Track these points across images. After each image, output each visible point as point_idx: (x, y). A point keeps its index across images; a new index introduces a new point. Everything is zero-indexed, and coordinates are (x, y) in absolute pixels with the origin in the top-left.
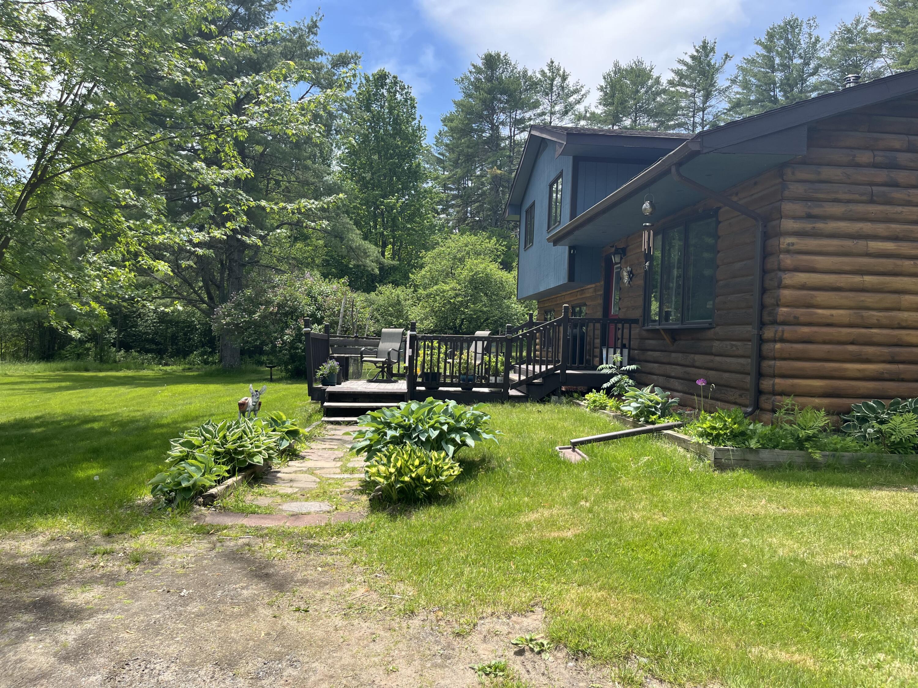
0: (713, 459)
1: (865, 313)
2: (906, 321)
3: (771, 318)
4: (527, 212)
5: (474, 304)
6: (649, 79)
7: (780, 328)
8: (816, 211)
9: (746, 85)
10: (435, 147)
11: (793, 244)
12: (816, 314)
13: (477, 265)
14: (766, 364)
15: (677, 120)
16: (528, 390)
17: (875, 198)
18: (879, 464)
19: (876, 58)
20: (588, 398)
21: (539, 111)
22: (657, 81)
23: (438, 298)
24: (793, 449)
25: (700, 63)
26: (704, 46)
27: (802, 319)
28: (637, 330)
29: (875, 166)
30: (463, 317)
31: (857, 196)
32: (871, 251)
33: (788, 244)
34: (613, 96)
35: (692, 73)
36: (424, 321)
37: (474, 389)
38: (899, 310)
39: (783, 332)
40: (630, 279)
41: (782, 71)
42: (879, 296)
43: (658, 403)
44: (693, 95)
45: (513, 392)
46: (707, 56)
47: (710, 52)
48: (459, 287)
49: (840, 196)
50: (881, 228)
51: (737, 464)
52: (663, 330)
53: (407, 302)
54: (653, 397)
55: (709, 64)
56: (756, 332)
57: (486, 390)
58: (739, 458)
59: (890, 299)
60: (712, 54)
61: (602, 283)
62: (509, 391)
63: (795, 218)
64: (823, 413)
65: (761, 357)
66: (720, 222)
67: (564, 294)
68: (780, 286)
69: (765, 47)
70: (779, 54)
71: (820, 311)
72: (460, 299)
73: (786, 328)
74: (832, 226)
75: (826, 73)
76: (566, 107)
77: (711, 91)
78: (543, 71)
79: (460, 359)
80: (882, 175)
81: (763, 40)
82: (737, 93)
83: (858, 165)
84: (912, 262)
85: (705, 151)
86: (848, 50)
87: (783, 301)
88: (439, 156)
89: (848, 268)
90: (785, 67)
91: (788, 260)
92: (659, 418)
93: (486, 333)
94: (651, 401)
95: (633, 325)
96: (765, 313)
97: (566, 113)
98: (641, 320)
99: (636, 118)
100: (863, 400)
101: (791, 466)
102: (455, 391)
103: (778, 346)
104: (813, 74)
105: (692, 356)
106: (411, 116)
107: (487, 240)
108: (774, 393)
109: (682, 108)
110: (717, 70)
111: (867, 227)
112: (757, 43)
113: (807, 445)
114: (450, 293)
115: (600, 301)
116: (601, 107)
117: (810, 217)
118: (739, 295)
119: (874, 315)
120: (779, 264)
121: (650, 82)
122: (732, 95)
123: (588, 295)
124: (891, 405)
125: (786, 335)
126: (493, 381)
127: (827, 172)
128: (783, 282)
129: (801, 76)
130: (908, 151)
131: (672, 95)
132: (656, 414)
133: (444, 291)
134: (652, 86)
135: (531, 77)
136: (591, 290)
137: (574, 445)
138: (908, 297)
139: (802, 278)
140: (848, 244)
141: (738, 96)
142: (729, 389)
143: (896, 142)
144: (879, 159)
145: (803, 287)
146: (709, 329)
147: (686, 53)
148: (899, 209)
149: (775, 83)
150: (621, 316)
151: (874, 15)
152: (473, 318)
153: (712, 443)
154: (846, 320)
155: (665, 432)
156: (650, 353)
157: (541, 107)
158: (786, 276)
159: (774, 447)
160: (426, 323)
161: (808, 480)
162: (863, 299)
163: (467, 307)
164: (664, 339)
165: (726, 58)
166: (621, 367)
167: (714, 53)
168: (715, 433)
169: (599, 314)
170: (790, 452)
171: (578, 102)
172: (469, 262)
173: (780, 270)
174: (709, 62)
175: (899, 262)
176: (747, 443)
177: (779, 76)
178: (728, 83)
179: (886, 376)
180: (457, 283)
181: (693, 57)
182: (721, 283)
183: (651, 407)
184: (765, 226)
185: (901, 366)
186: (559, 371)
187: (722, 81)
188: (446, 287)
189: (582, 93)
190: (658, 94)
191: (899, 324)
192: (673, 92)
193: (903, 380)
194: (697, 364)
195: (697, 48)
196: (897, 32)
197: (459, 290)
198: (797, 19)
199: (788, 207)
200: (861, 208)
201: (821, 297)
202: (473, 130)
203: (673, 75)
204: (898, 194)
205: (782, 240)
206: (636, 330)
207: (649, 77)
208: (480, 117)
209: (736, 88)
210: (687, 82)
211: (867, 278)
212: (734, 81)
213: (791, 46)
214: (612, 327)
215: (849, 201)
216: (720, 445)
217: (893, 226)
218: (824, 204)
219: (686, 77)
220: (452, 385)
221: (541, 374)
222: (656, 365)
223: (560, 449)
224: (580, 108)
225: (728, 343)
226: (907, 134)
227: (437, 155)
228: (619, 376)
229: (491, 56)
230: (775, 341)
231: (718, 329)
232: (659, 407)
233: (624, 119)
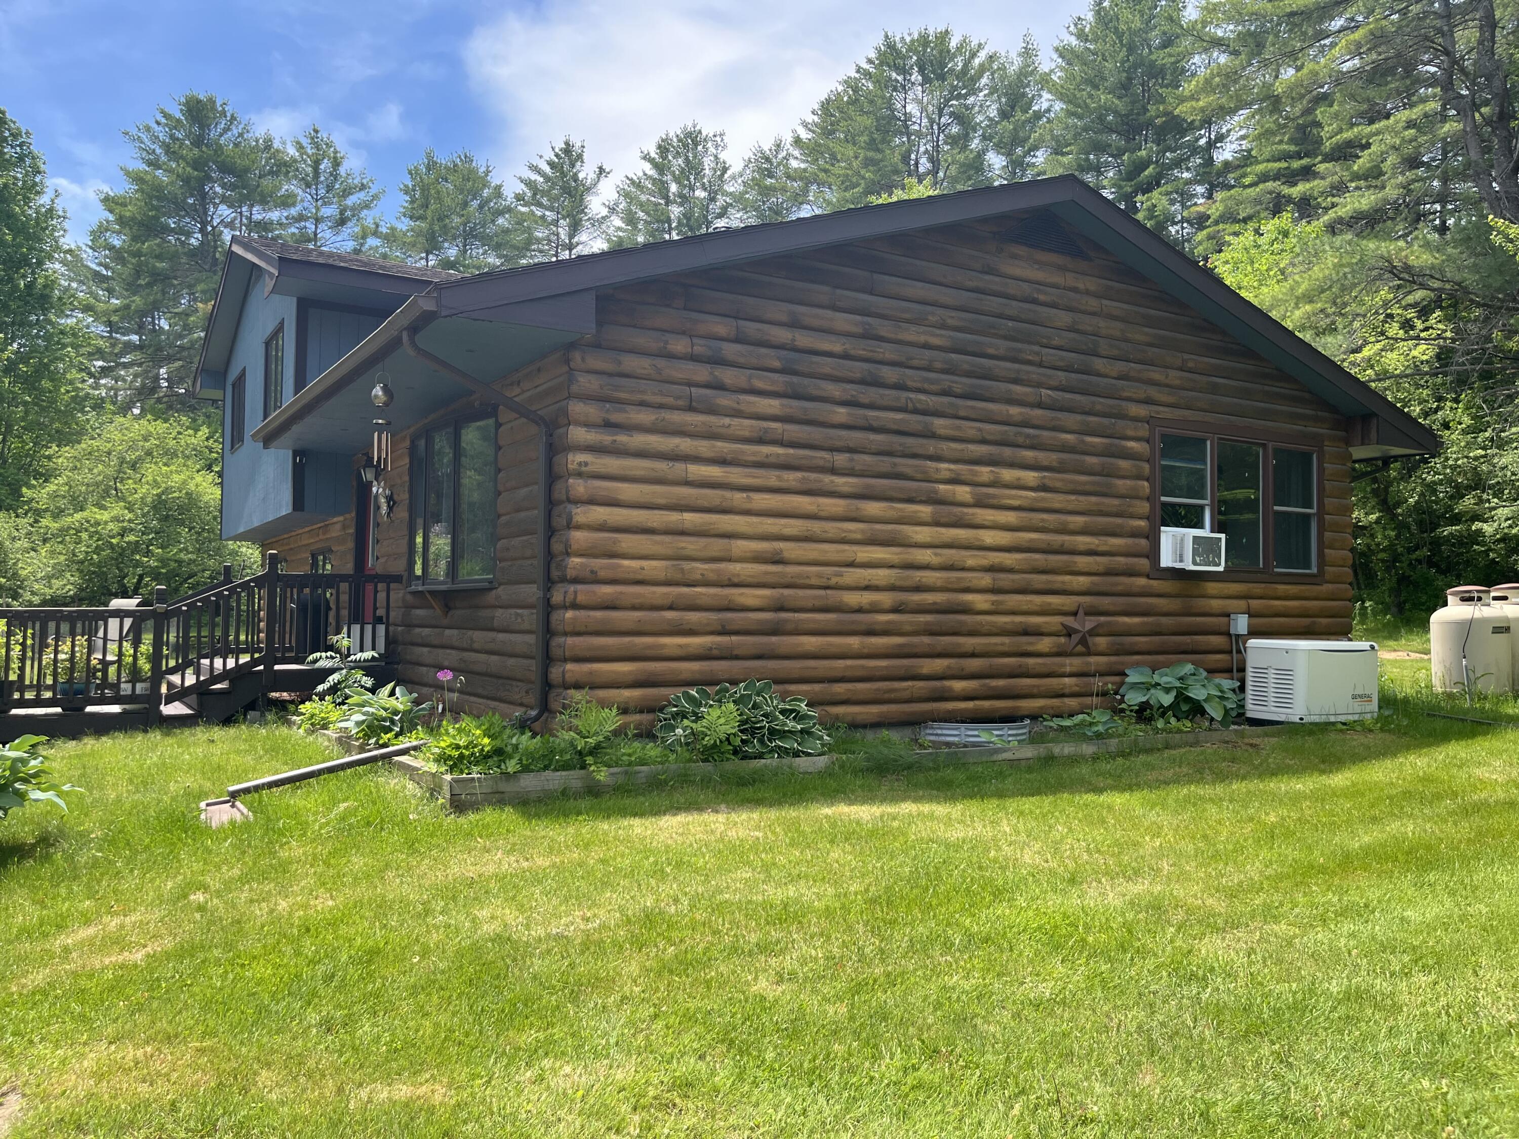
0: (448, 796)
1: (687, 565)
2: (738, 575)
3: (559, 573)
4: (234, 385)
5: (162, 547)
6: (484, 186)
7: (572, 588)
8: (616, 417)
9: (631, 219)
10: (90, 251)
11: (586, 464)
12: (620, 566)
13: (167, 476)
14: (558, 641)
15: (532, 257)
16: (201, 704)
17: (694, 404)
18: (684, 779)
19: (801, 203)
20: (303, 711)
21: (294, 211)
22: (498, 192)
23: (84, 535)
24: (573, 768)
25: (563, 174)
26: (568, 149)
27: (602, 574)
28: (401, 594)
29: (694, 358)
30: (139, 571)
31: (672, 399)
32: (691, 477)
33: (580, 464)
34: (426, 206)
35: (552, 188)
36: (53, 581)
37: (89, 709)
38: (730, 560)
39: (575, 592)
40: (390, 508)
41: (681, 204)
42: (703, 541)
43: (396, 712)
44: (556, 223)
45: (168, 710)
46: (573, 165)
47: (576, 161)
48: (129, 516)
49: (649, 398)
50: (703, 447)
51: (486, 800)
52: (430, 592)
53: (18, 544)
54: (392, 703)
55: (575, 178)
56: (540, 594)
57: (115, 709)
58: (489, 791)
59: (717, 546)
60: (579, 163)
61: (353, 514)
62: (162, 707)
63: (587, 425)
64: (615, 711)
65: (548, 631)
66: (501, 425)
67: (300, 531)
68: (570, 525)
69: (656, 165)
70: (677, 180)
71: (626, 563)
72: (132, 538)
73: (580, 587)
74: (639, 440)
75: (738, 216)
76: (342, 213)
77: (581, 220)
78: (298, 143)
79: (56, 652)
80: (702, 373)
81: (653, 155)
82: (619, 229)
83: (671, 356)
84: (745, 495)
85: (443, 314)
86: (766, 187)
87: (575, 547)
88: (98, 269)
89: (662, 501)
90: (684, 199)
91: (579, 487)
92: (397, 736)
93: (130, 604)
94: (386, 710)
95: (392, 585)
96: (553, 566)
97: (342, 221)
98: (405, 575)
99: (465, 246)
100: (683, 689)
101: (565, 793)
102: (46, 715)
103: (569, 614)
104: (720, 216)
105: (470, 633)
106: (32, 189)
107: (191, 432)
108: (566, 686)
109: (539, 241)
110: (588, 189)
111: (685, 444)
112: (644, 158)
113: (589, 760)
114: (111, 526)
115: (351, 545)
116: (407, 221)
117: (608, 425)
118: (525, 538)
119: (697, 568)
120: (567, 492)
121: (486, 192)
122: (611, 231)
123: (334, 534)
124: (717, 693)
125: (581, 598)
126: (129, 692)
127: (632, 363)
128: (574, 520)
129: (705, 217)
130: (737, 340)
131: (520, 220)
132: (391, 730)
133: (98, 523)
134: (489, 200)
135: (278, 151)
136: (338, 526)
137: (234, 795)
138: (741, 543)
139: (600, 513)
140: (662, 467)
141: (621, 234)
142: (514, 683)
143: (721, 327)
144: (698, 350)
145: (602, 527)
146: (491, 589)
147: (541, 157)
148: (727, 421)
149: (669, 221)
150: (379, 570)
151: (797, 141)
152: (160, 573)
153: (451, 769)
154: (661, 576)
155: (396, 758)
156: (418, 630)
157: (299, 208)
158: (579, 510)
159: (546, 768)
160: (56, 583)
161: (579, 813)
162: (683, 545)
163: (148, 553)
164: (433, 608)
165: (601, 173)
166: (349, 655)
167: (582, 162)
168: (456, 753)
169: (348, 568)
170: (564, 773)
171: (367, 206)
172: (150, 471)
173: (569, 501)
174: (576, 174)
175: (728, 494)
176: (503, 767)
177: (675, 211)
178: (604, 212)
179: (715, 652)
180: (126, 508)
181: (551, 164)
182: (503, 519)
183: (384, 720)
184: (551, 435)
185: (734, 638)
186: (262, 667)
187: (596, 205)
188: (105, 516)
189: (373, 192)
190: (500, 213)
191: (729, 579)
192: (523, 214)
193: (737, 658)
194: (476, 646)
195: (557, 150)
196: (826, 171)
197: (130, 521)
198: (700, 132)
199: (577, 408)
200: (677, 417)
201: (627, 542)
202: (167, 230)
203: (523, 186)
204: (725, 401)
205: (570, 457)
206: (398, 594)
207: (486, 185)
208: (179, 208)
209: (617, 222)
210: (545, 201)
211: (687, 516)
212: (612, 210)
213: (693, 168)
214: (370, 587)
215: (661, 406)
216: (462, 772)
217: (719, 444)
218: (628, 408)
219: (544, 193)
220: (38, 702)
221: (226, 674)
222: (425, 650)
223: (208, 805)
224: (369, 217)
225: (513, 611)
226: (735, 318)
227: (94, 266)
228: (344, 672)
229: (199, 102)
230: (565, 608)
231: (500, 591)
232: (397, 718)
233: (446, 245)
